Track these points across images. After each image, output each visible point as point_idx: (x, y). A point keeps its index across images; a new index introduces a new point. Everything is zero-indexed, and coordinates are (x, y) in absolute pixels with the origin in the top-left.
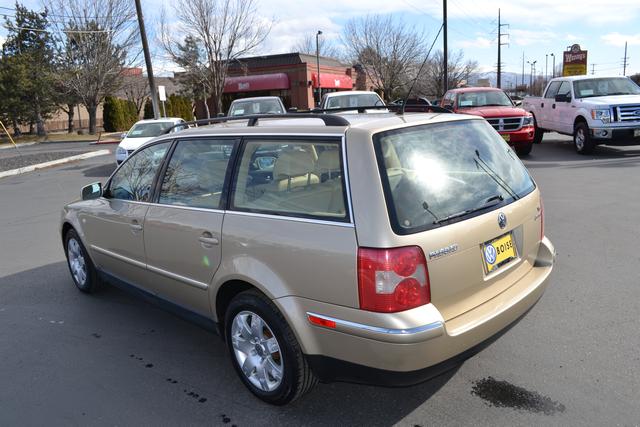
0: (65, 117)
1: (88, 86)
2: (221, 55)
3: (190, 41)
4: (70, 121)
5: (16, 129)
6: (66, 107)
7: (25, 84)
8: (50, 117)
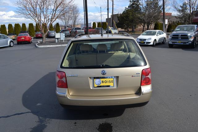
0: (142, 27)
1: (148, 18)
2: (194, 9)
3: (185, 4)
4: (143, 28)
5: (128, 30)
6: (143, 24)
7: (131, 17)
8: (137, 27)
